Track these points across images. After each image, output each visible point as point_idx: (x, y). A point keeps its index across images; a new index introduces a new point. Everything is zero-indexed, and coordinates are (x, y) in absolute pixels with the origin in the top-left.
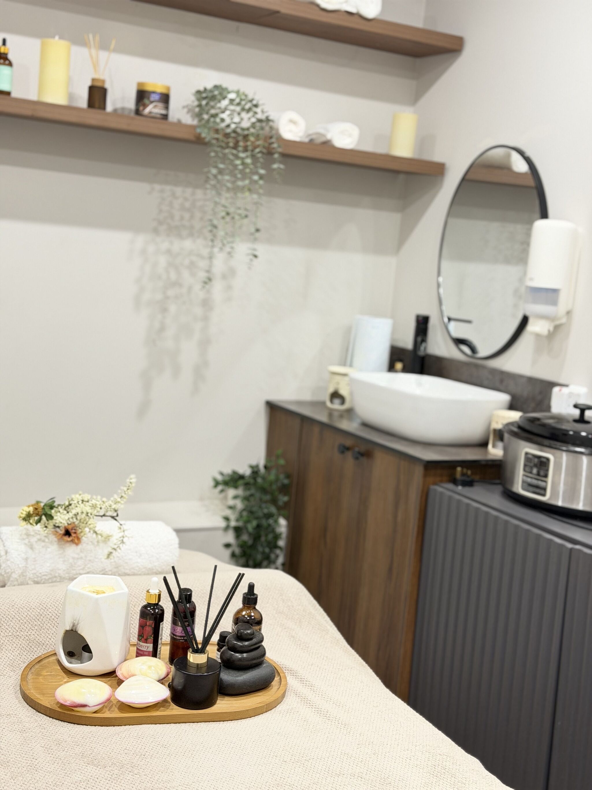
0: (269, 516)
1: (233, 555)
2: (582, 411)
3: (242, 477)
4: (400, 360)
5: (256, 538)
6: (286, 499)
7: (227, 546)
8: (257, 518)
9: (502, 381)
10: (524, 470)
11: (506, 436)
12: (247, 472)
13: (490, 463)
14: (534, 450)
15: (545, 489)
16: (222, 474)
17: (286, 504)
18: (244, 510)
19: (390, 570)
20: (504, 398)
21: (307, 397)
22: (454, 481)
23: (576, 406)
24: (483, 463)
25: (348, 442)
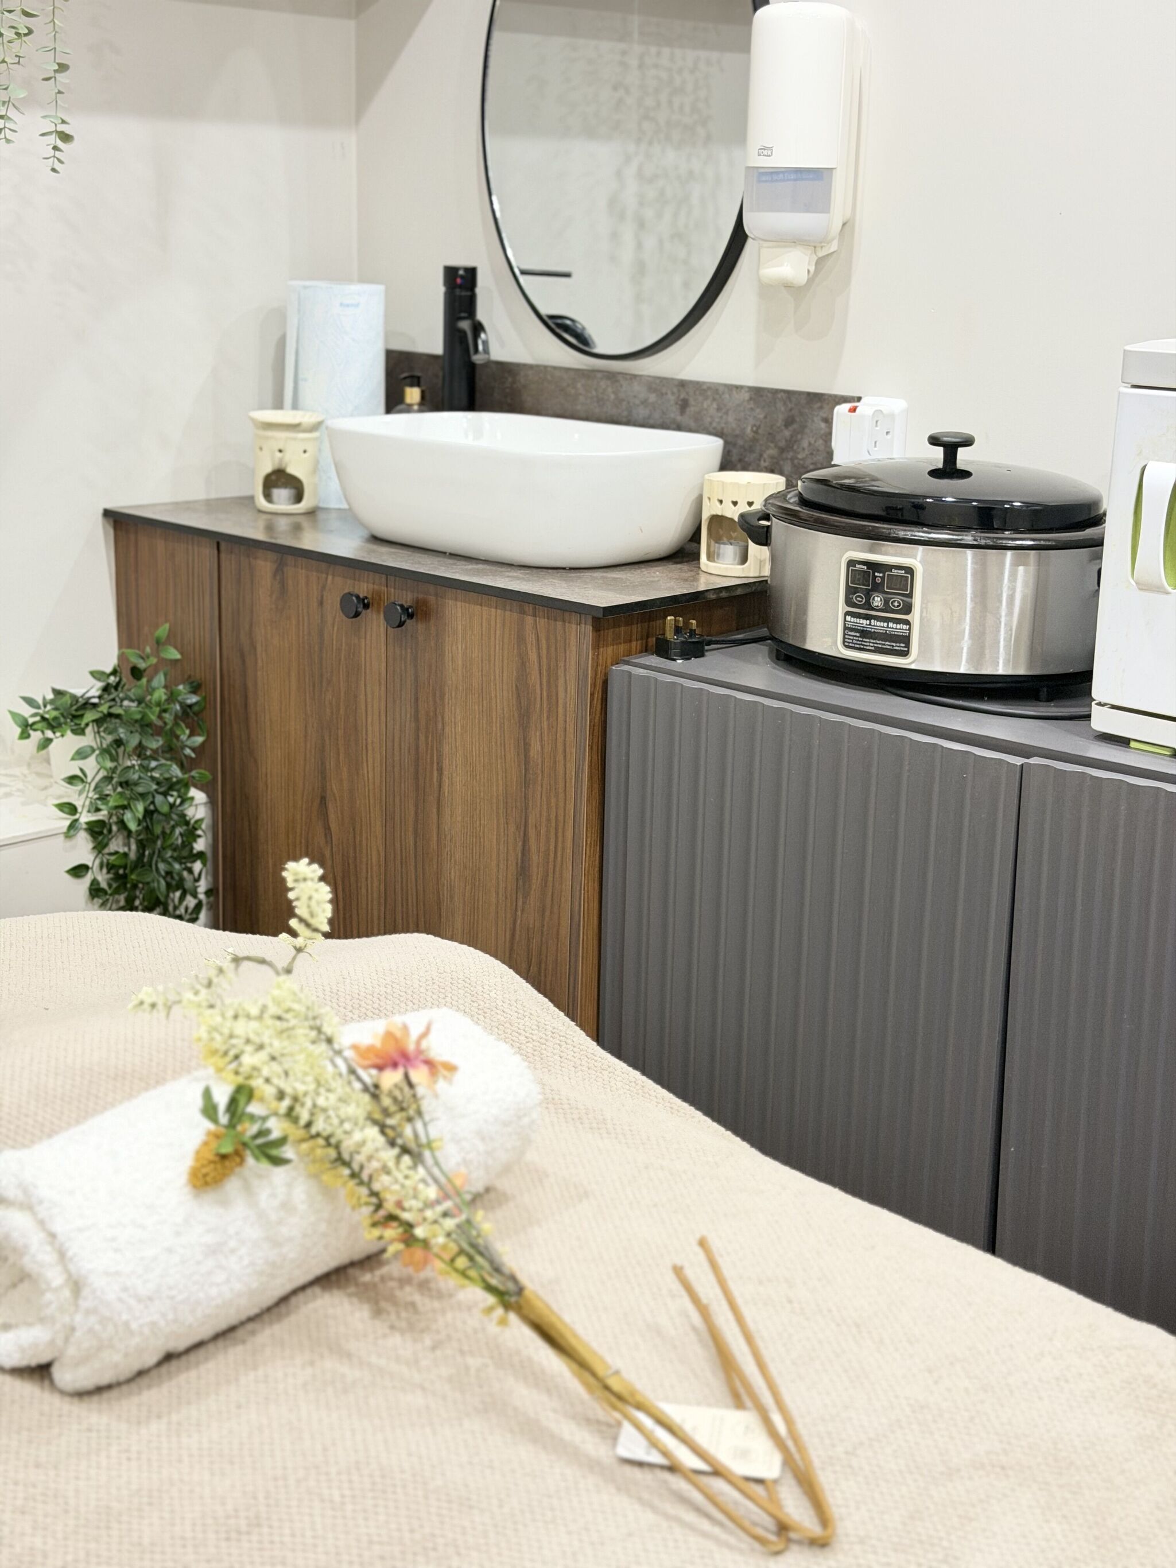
0: (168, 786)
1: (95, 891)
2: (951, 449)
3: (87, 705)
4: (415, 381)
5: (147, 838)
6: (199, 740)
7: (78, 871)
8: (143, 796)
9: (684, 405)
10: (849, 602)
11: (778, 528)
12: (91, 689)
13: (724, 594)
14: (859, 551)
15: (906, 640)
16: (30, 702)
17: (198, 750)
18: (108, 779)
21: (197, 491)
22: (663, 649)
23: (934, 441)
24: (712, 596)
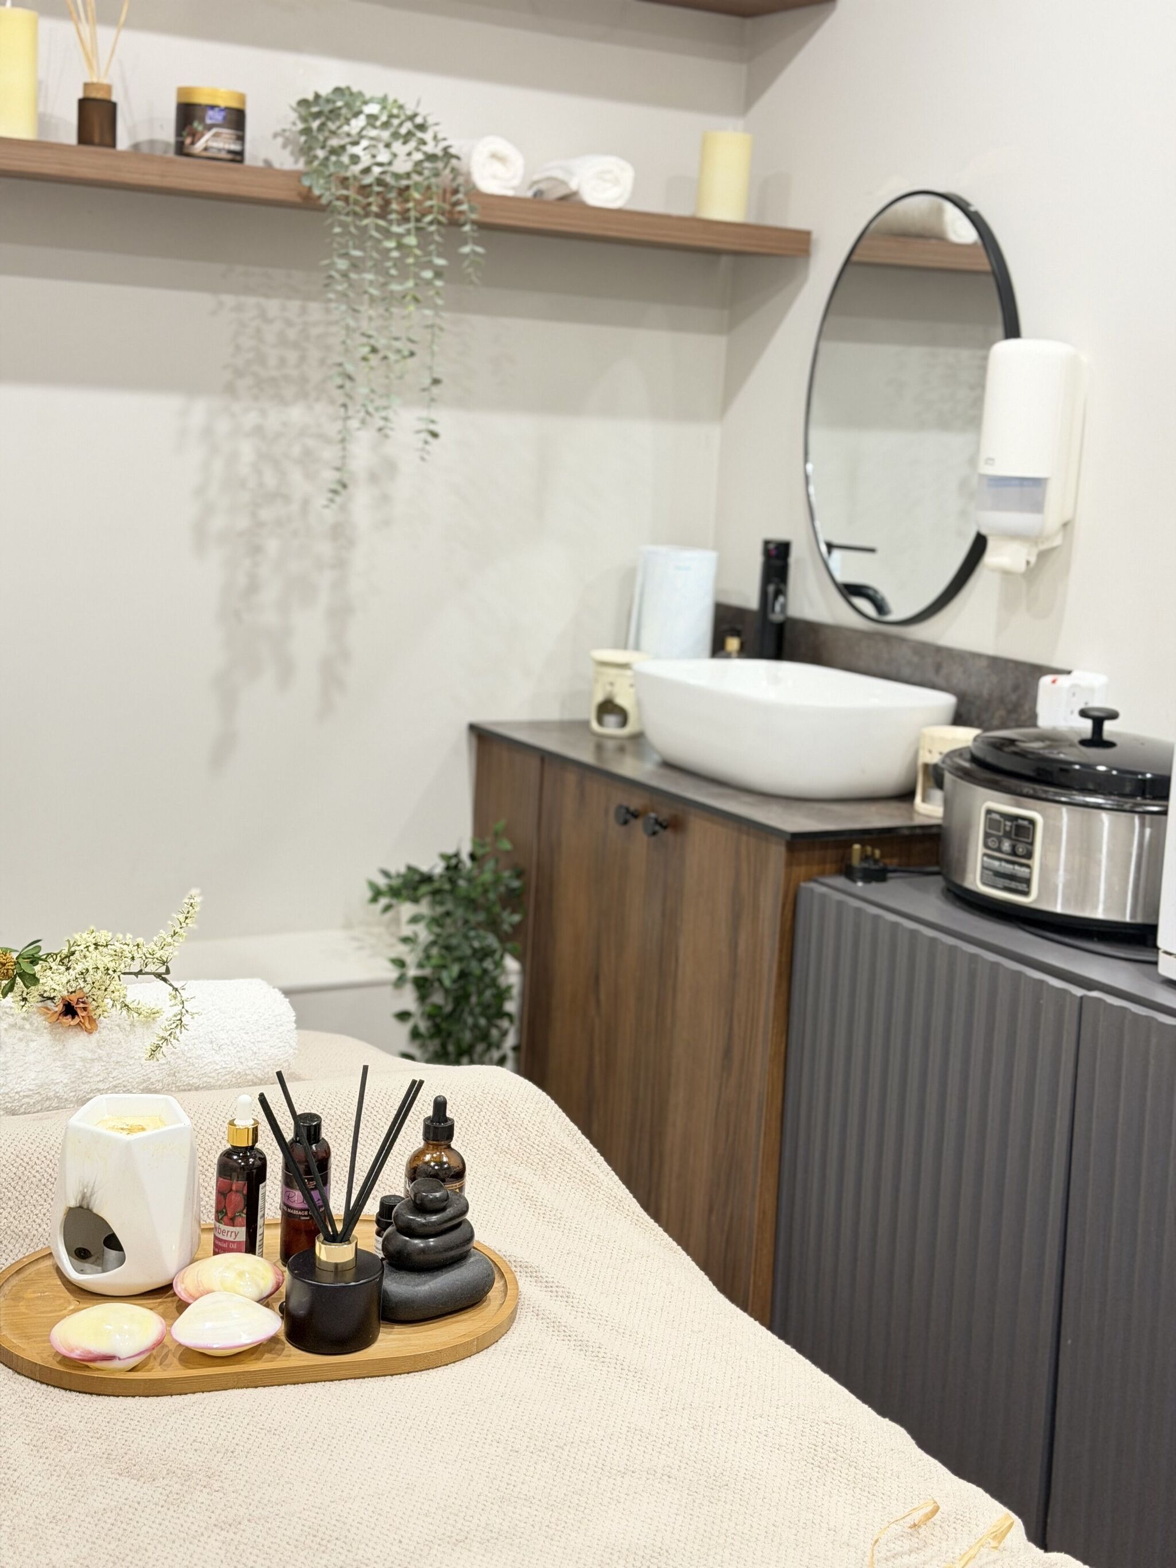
0: (484, 954)
1: (415, 1034)
2: (1098, 723)
3: (427, 879)
4: (736, 633)
5: (460, 999)
6: (516, 918)
7: (403, 1016)
8: (460, 959)
9: (938, 668)
10: (986, 846)
11: (948, 778)
12: (438, 868)
13: (918, 831)
14: (1003, 804)
15: (1028, 881)
16: (386, 874)
17: (516, 927)
18: (434, 943)
19: (728, 1052)
20: (946, 701)
21: (553, 713)
22: (848, 872)
23: (1084, 713)
24: (906, 832)
25: (635, 803)
